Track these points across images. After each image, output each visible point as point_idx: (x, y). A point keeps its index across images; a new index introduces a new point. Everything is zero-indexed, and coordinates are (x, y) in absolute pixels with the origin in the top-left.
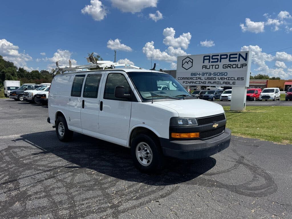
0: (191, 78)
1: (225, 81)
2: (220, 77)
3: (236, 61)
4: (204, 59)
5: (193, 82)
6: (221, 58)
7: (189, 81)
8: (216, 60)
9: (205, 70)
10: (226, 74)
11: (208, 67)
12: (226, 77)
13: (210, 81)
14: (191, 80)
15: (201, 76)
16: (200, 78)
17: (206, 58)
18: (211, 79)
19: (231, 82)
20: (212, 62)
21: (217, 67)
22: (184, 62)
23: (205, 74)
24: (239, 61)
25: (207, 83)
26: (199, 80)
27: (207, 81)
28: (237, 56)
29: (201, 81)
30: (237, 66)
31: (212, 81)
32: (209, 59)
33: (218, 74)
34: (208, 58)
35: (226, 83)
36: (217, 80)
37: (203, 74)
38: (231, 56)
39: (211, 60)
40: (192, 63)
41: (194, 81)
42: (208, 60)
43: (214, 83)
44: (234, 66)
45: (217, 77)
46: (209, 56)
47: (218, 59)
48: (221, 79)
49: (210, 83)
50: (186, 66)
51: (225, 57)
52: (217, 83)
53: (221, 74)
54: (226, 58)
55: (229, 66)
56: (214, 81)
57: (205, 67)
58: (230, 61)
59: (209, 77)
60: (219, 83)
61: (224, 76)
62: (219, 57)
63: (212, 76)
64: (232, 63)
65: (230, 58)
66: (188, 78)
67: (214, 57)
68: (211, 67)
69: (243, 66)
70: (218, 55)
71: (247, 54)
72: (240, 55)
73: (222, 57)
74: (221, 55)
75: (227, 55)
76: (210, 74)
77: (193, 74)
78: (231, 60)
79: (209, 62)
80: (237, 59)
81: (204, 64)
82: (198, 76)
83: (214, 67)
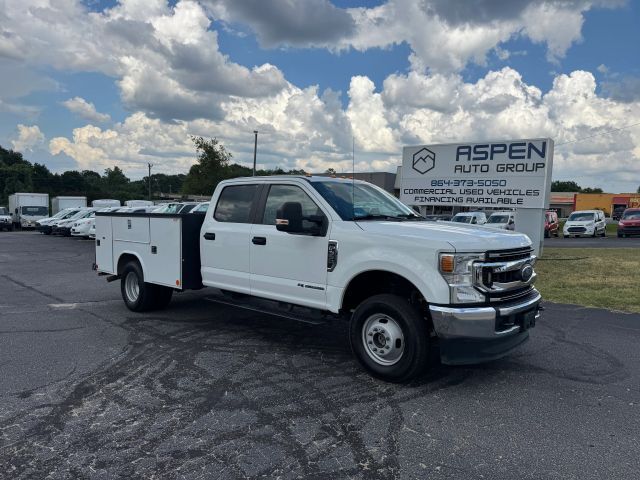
0: (432, 191)
1: (503, 196)
2: (491, 188)
3: (523, 157)
4: (459, 154)
5: (435, 199)
6: (493, 152)
7: (428, 196)
8: (483, 156)
9: (459, 175)
10: (503, 183)
11: (467, 169)
12: (503, 189)
13: (471, 196)
14: (431, 195)
15: (451, 187)
16: (451, 191)
17: (461, 151)
18: (473, 192)
19: (514, 199)
20: (474, 159)
21: (485, 168)
22: (417, 157)
23: (461, 184)
24: (529, 157)
25: (465, 200)
26: (448, 195)
27: (465, 197)
28: (526, 148)
29: (451, 196)
30: (525, 168)
31: (475, 197)
32: (469, 154)
33: (488, 183)
34: (467, 150)
35: (503, 201)
36: (485, 195)
37: (457, 183)
38: (514, 148)
39: (473, 155)
40: (434, 160)
41: (438, 196)
42: (467, 156)
43: (479, 200)
44: (520, 168)
45: (484, 188)
46: (469, 148)
47: (486, 153)
48: (494, 192)
49: (471, 200)
50: (420, 166)
51: (502, 148)
52: (485, 201)
53: (493, 182)
54: (504, 151)
55: (510, 168)
56: (479, 196)
57: (461, 168)
58: (511, 157)
59: (469, 188)
60: (489, 201)
61: (499, 187)
62: (489, 150)
63: (475, 187)
64: (515, 162)
65: (511, 151)
66: (425, 191)
67: (478, 150)
68: (473, 168)
69: (536, 167)
70: (487, 146)
71: (544, 144)
72: (531, 146)
73: (496, 149)
74: (493, 146)
75: (505, 146)
76: (472, 183)
77: (435, 183)
78: (514, 155)
79: (469, 159)
80: (526, 154)
81: (458, 163)
82: (445, 187)
83: (479, 168)
